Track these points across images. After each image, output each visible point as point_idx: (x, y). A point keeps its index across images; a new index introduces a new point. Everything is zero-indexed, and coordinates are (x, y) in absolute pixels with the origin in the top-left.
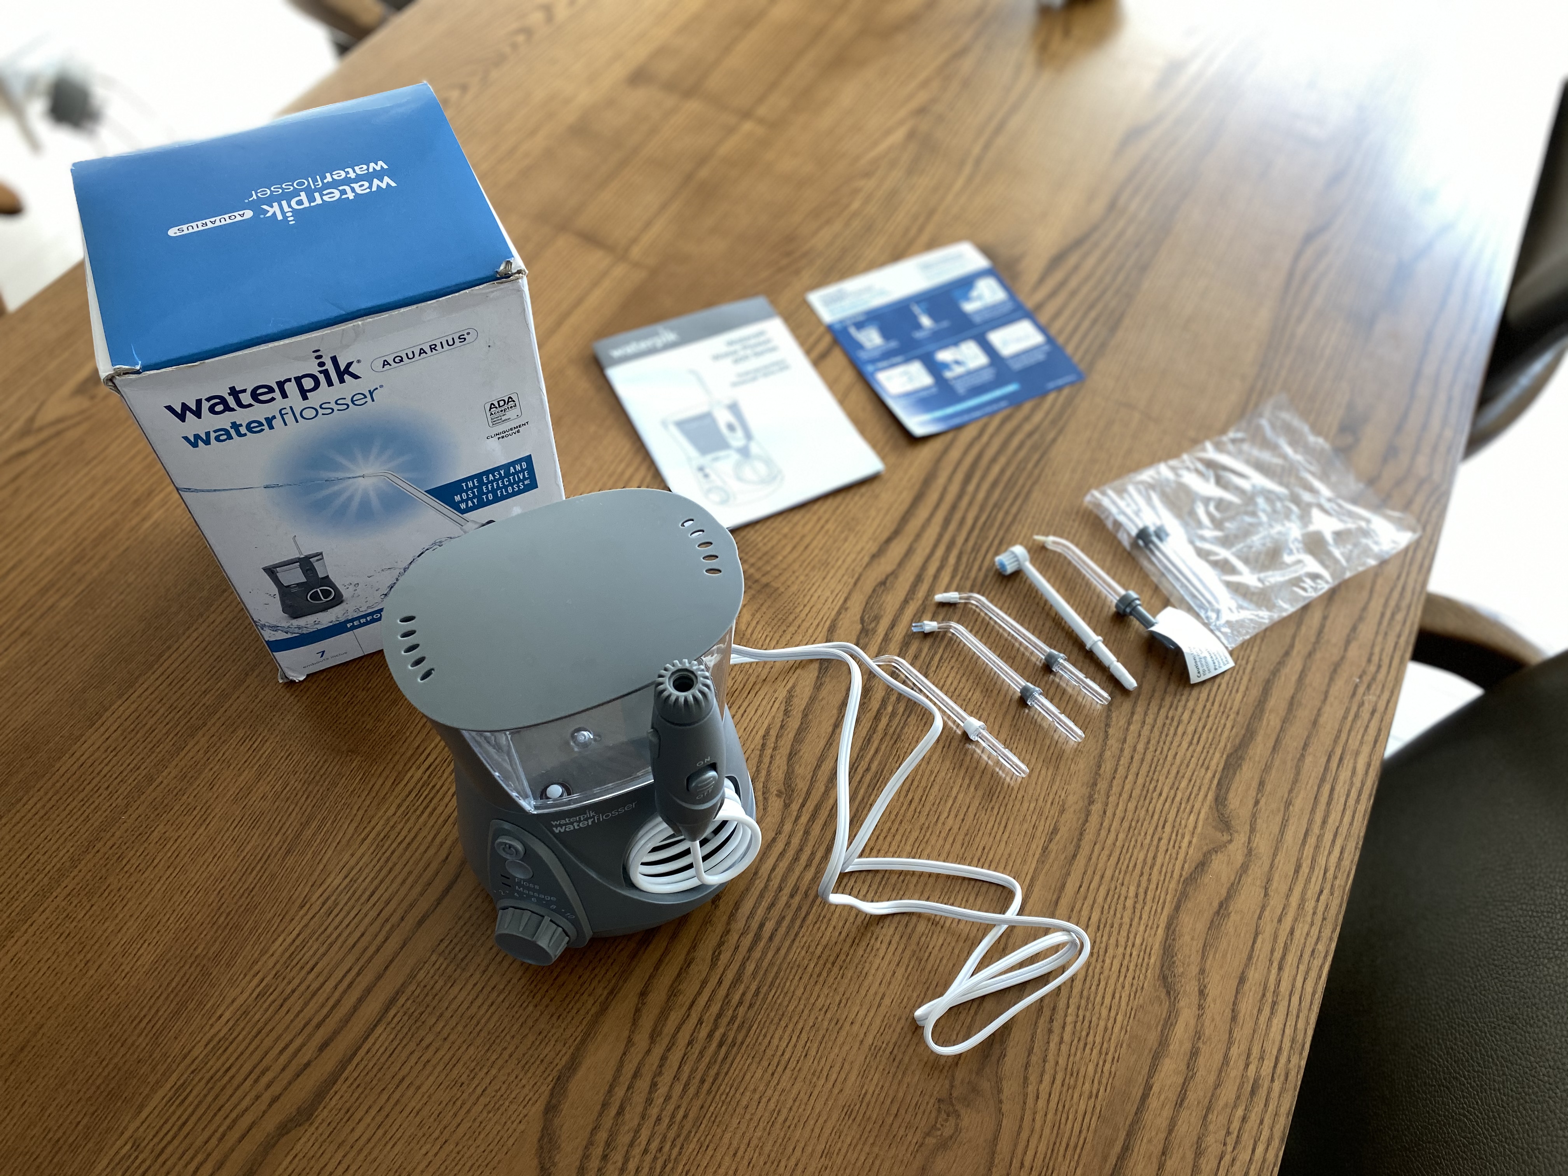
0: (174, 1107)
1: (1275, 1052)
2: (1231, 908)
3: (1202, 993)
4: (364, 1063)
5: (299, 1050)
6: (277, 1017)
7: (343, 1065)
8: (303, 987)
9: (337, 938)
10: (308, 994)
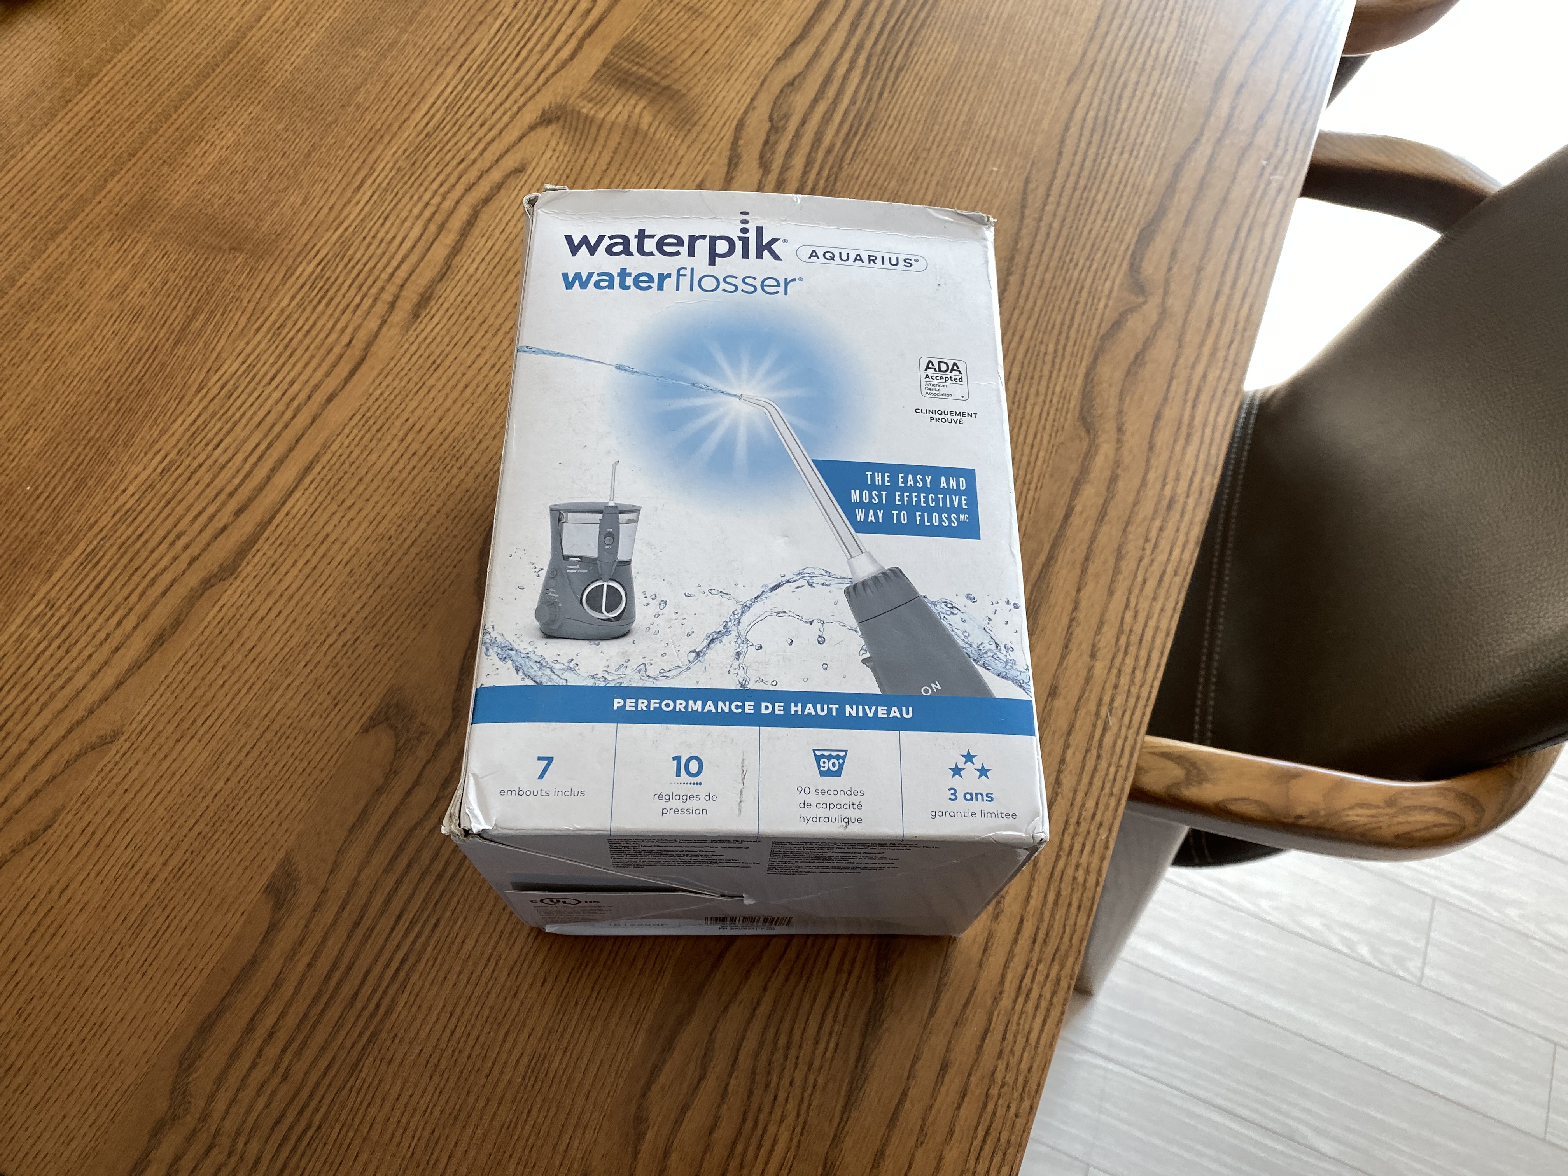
0: (87, 569)
1: (1190, 473)
2: (1147, 359)
3: (1120, 430)
4: (284, 524)
5: (214, 516)
6: (187, 488)
7: (263, 526)
8: (210, 462)
9: (241, 417)
10: (216, 468)
